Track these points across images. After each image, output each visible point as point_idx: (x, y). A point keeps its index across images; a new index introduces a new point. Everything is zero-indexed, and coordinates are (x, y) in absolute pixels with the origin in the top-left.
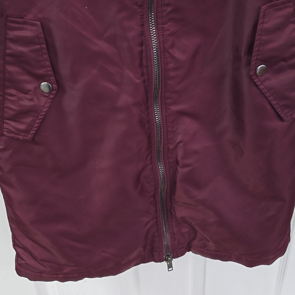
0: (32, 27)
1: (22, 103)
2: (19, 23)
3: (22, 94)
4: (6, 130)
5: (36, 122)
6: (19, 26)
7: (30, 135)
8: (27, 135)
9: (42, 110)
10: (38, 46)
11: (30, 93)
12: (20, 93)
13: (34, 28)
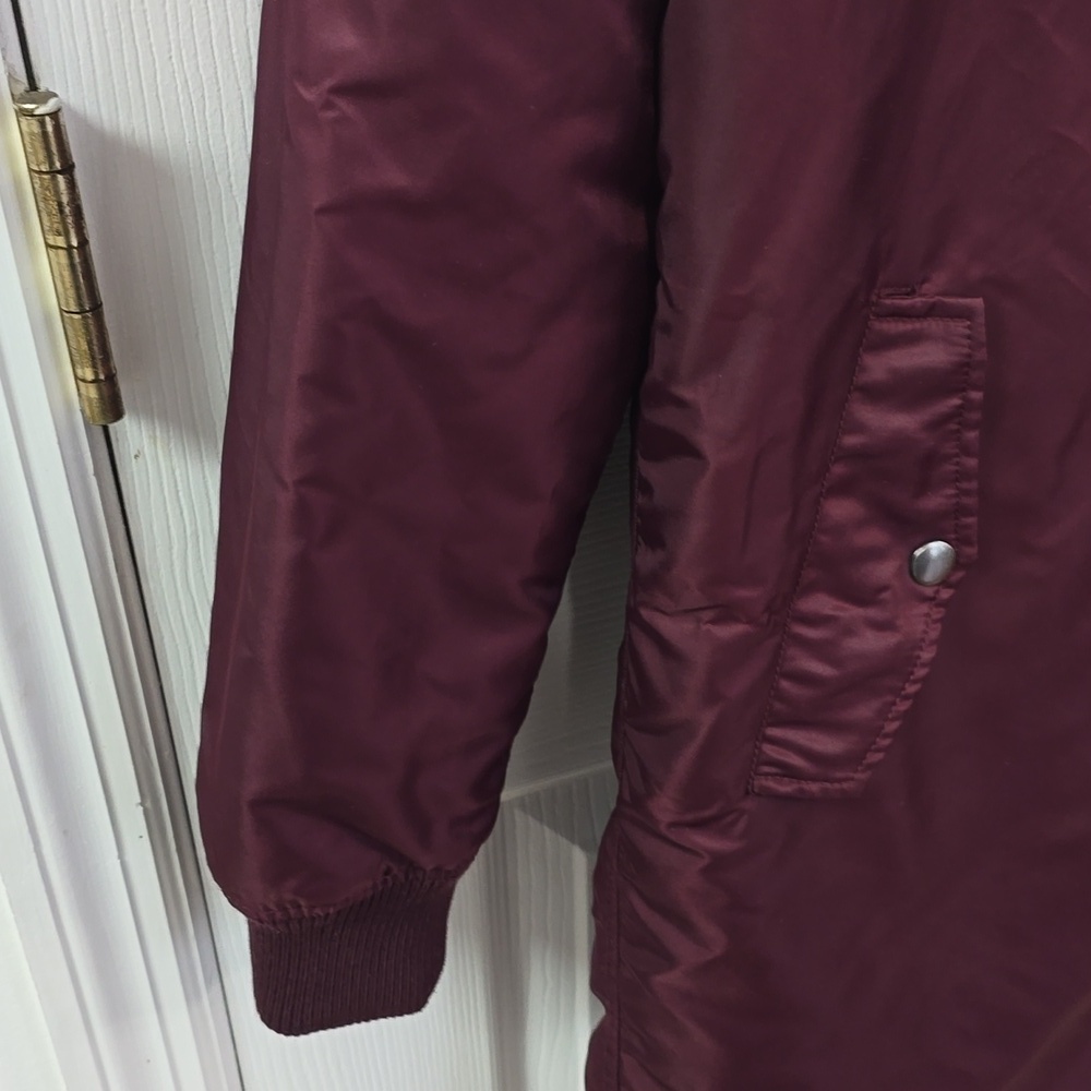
0: (952, 324)
1: (854, 644)
2: (909, 316)
3: (851, 607)
4: (766, 769)
5: (891, 712)
6: (909, 327)
7: (863, 771)
8: (851, 775)
9: (919, 657)
10: (956, 401)
11: (885, 595)
12: (846, 606)
13: (960, 327)
